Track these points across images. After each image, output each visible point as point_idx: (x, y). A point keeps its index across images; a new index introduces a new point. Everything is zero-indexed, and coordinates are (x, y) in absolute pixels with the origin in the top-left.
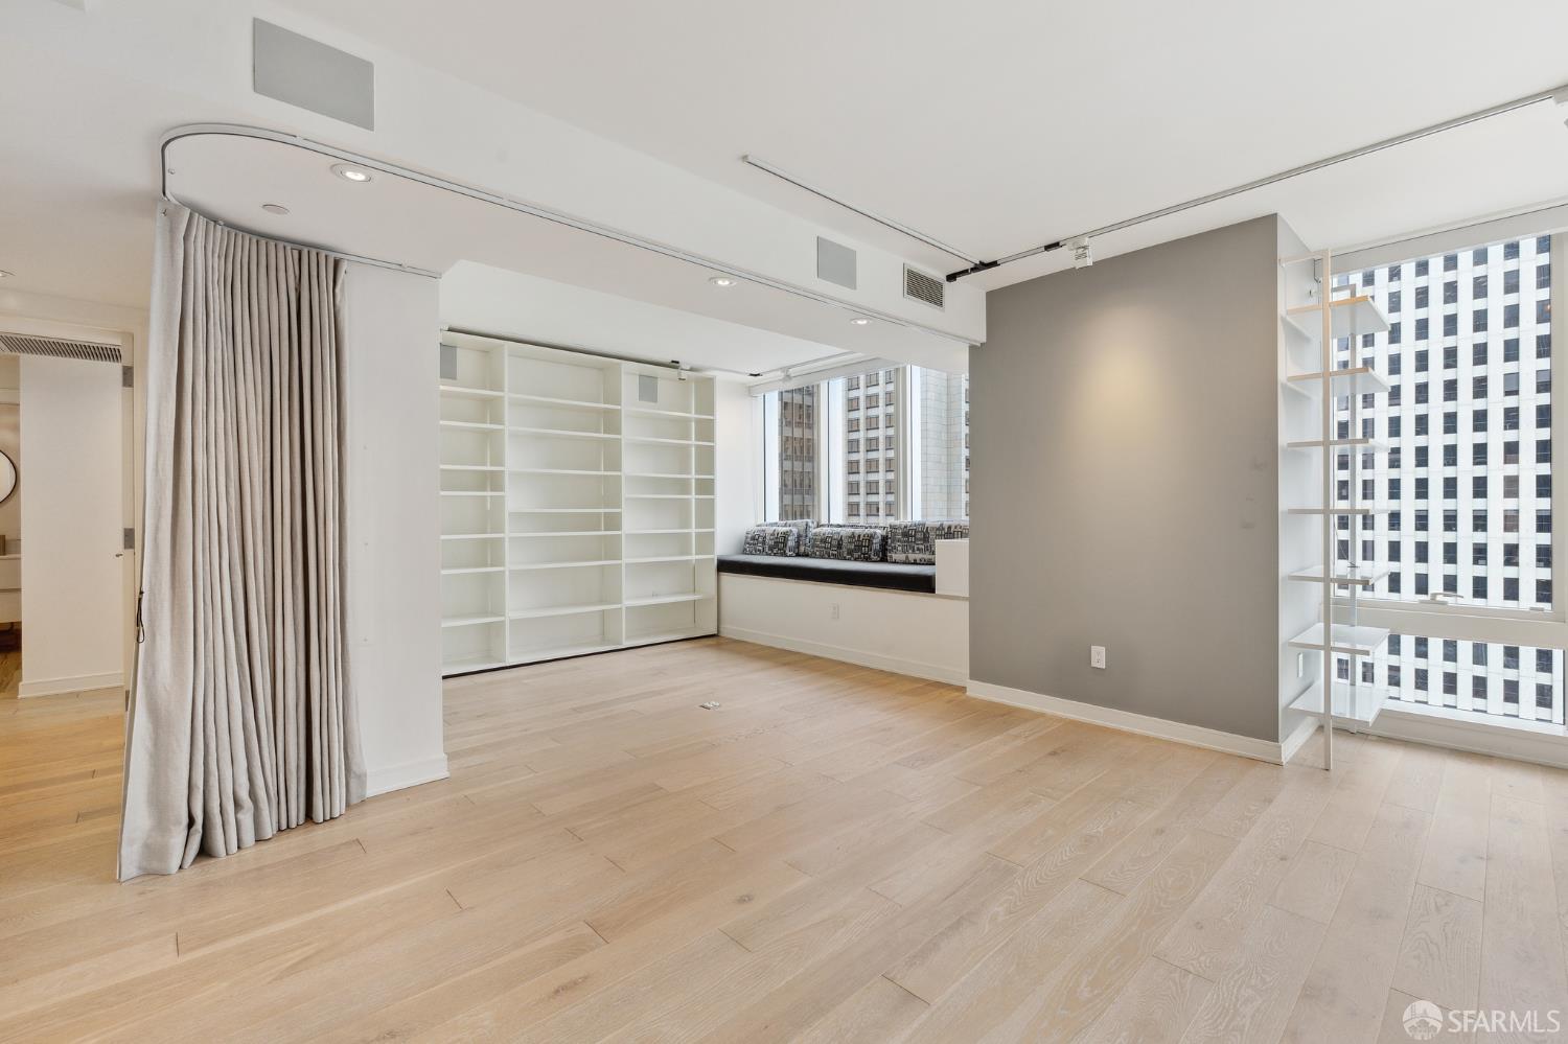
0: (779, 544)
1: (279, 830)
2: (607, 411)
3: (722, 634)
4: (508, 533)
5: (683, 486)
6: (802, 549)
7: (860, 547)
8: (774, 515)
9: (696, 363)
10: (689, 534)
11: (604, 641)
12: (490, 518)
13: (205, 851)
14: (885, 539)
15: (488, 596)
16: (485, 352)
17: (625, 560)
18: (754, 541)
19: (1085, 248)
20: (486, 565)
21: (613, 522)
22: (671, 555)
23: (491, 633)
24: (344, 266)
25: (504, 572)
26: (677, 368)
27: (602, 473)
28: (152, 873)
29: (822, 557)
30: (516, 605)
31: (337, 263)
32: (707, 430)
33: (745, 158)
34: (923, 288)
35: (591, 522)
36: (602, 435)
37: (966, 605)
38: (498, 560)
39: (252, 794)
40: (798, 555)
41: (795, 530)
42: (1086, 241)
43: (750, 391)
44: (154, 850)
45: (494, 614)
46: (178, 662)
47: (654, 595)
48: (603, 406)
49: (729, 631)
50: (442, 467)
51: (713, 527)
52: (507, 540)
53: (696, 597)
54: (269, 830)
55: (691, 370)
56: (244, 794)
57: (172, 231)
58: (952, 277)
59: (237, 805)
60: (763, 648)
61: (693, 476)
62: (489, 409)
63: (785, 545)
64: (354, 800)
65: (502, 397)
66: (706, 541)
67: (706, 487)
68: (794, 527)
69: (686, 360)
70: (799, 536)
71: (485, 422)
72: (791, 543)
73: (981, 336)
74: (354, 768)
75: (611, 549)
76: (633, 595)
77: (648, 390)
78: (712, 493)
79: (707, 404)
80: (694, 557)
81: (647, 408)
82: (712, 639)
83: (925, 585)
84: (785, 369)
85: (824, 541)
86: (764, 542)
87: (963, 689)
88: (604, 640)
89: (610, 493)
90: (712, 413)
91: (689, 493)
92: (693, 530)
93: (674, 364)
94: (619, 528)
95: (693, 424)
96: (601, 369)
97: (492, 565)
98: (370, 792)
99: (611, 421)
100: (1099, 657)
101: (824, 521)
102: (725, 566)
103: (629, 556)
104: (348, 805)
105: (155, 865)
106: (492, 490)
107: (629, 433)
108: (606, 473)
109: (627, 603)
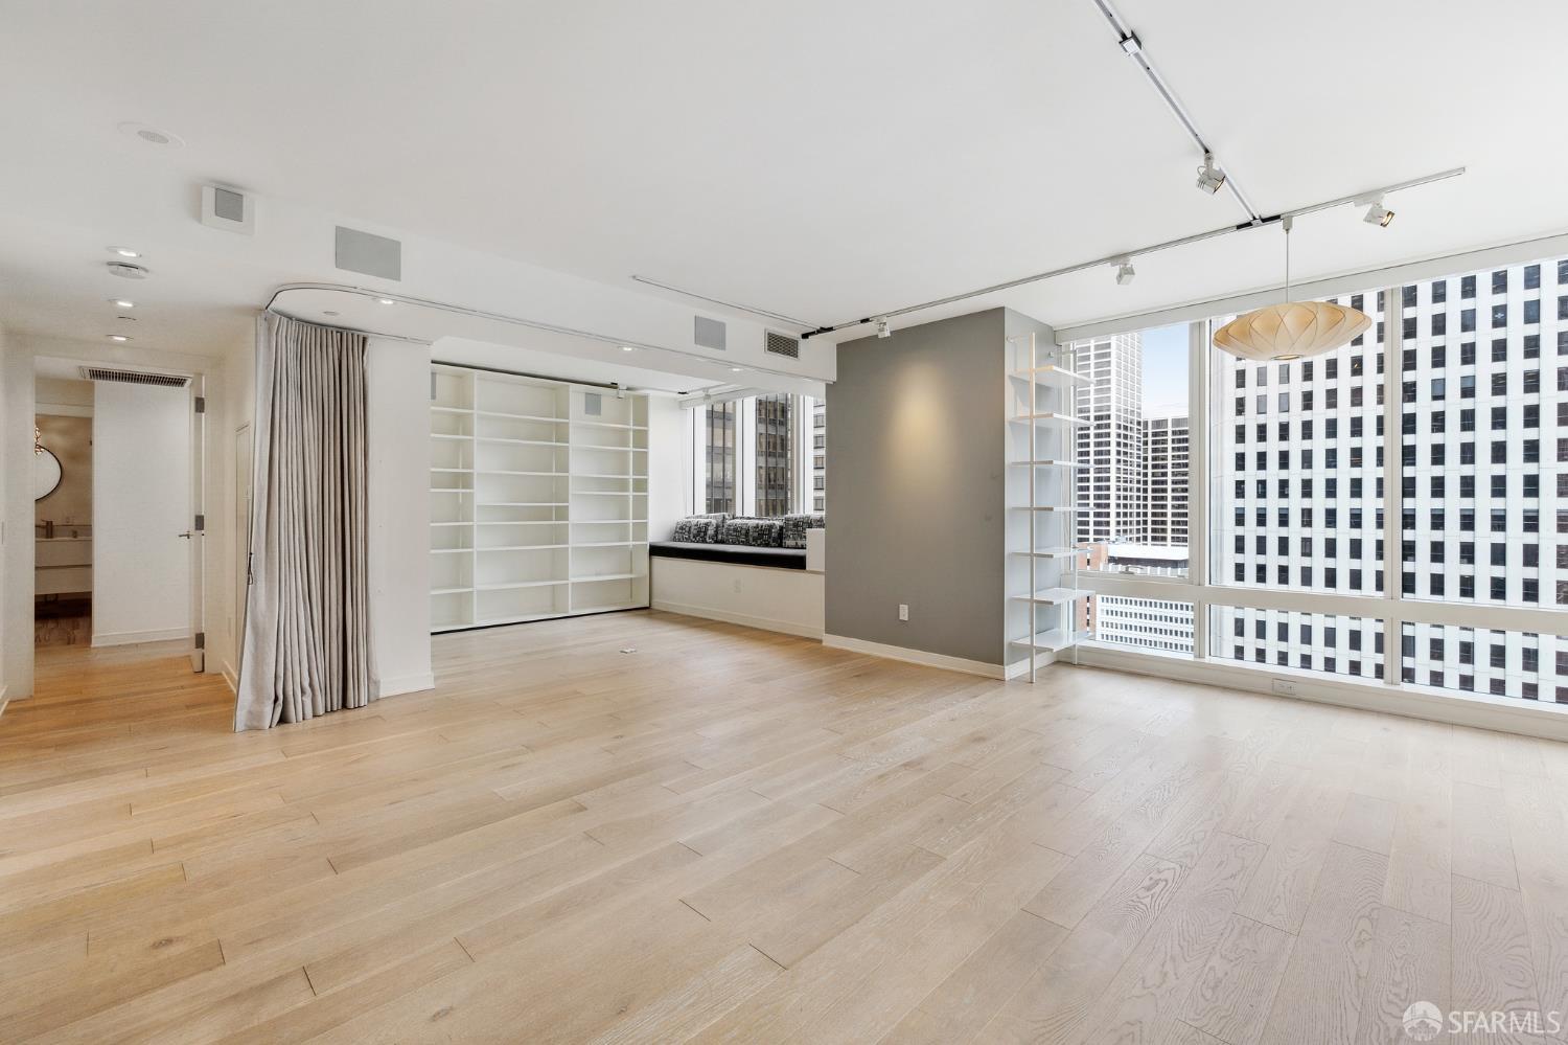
0: (701, 533)
1: (326, 712)
2: (557, 424)
3: (655, 606)
4: (477, 521)
5: (623, 485)
6: (720, 537)
7: (762, 535)
8: (701, 509)
9: (630, 385)
10: (627, 524)
11: (554, 610)
12: (462, 510)
13: (283, 720)
14: (781, 528)
15: (460, 572)
16: (460, 377)
17: (570, 545)
18: (683, 531)
19: (885, 324)
20: (457, 547)
21: (562, 514)
22: (611, 541)
23: (462, 601)
24: (369, 342)
25: (472, 553)
26: (616, 388)
27: (554, 474)
28: (253, 728)
29: (734, 543)
30: (483, 578)
31: (364, 339)
32: (642, 439)
33: (634, 277)
34: (780, 345)
35: (544, 514)
36: (554, 443)
37: (822, 578)
38: (468, 544)
39: (311, 685)
40: (716, 542)
41: (714, 522)
42: (885, 320)
43: (681, 405)
44: (254, 716)
45: (464, 586)
46: (270, 599)
47: (597, 574)
48: (554, 420)
49: (659, 603)
50: (433, 470)
51: (646, 518)
52: (475, 527)
53: (632, 576)
54: (321, 711)
55: (628, 389)
56: (306, 684)
57: (269, 329)
58: (805, 336)
59: (303, 692)
60: (683, 616)
61: (631, 477)
62: (461, 424)
63: (705, 534)
64: (372, 698)
65: (472, 414)
66: (642, 528)
67: (641, 485)
68: (714, 519)
69: (622, 382)
70: (717, 527)
71: (458, 434)
72: (711, 532)
73: (833, 377)
74: (373, 676)
75: (560, 536)
76: (579, 572)
77: (593, 405)
78: (646, 490)
79: (642, 418)
80: (631, 543)
81: (592, 421)
82: (646, 610)
83: (798, 563)
84: (705, 389)
85: (735, 530)
86: (689, 532)
87: (820, 641)
88: (554, 608)
89: (559, 490)
90: (646, 425)
91: (627, 490)
92: (631, 521)
93: (614, 386)
94: (566, 518)
95: (631, 433)
96: (553, 389)
97: (463, 548)
98: (382, 694)
99: (560, 432)
100: (904, 613)
101: (739, 514)
102: (656, 551)
103: (574, 540)
104: (369, 701)
105: (255, 724)
106: (463, 488)
107: (576, 440)
108: (557, 474)
109: (572, 580)
